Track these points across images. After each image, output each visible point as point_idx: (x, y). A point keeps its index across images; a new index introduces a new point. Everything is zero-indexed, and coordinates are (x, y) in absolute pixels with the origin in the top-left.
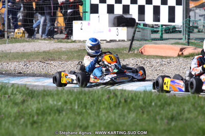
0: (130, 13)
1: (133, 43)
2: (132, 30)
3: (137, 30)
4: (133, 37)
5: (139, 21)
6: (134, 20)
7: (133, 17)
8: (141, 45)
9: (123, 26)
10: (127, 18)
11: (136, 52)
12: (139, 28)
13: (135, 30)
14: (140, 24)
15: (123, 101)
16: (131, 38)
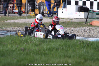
0: (86, 5)
1: (88, 20)
2: (87, 13)
3: (90, 13)
4: (88, 17)
5: (90, 9)
6: (88, 8)
7: (88, 7)
8: (91, 21)
9: (83, 11)
10: (85, 8)
11: (89, 24)
12: (91, 12)
13: (89, 14)
14: (91, 11)
15: (87, 45)
16: (86, 17)
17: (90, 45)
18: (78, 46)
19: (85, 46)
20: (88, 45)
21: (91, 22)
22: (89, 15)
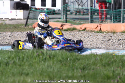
1: (29, 20)
2: (27, 12)
4: (28, 17)
5: (31, 6)
6: (28, 5)
7: (27, 3)
9: (21, 9)
10: (23, 4)
11: (30, 27)
16: (26, 17)
17: (52, 57)
18: (35, 59)
19: (46, 57)
20: (50, 57)
21: (34, 24)
22: (30, 14)
